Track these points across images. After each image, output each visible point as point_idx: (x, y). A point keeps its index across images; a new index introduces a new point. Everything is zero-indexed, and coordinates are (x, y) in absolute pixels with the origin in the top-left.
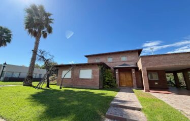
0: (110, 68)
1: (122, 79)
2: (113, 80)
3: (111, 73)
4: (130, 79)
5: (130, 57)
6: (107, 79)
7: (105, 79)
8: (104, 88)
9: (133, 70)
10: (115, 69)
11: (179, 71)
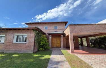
0: (45, 34)
1: (53, 42)
2: (47, 43)
3: (45, 38)
4: (59, 42)
5: (60, 27)
6: (42, 43)
7: (40, 43)
8: (38, 51)
9: (62, 36)
10: (49, 34)
11: (84, 37)
